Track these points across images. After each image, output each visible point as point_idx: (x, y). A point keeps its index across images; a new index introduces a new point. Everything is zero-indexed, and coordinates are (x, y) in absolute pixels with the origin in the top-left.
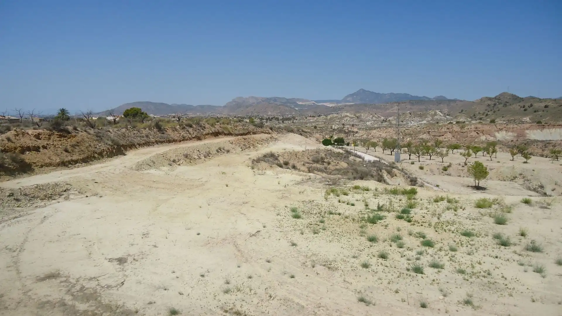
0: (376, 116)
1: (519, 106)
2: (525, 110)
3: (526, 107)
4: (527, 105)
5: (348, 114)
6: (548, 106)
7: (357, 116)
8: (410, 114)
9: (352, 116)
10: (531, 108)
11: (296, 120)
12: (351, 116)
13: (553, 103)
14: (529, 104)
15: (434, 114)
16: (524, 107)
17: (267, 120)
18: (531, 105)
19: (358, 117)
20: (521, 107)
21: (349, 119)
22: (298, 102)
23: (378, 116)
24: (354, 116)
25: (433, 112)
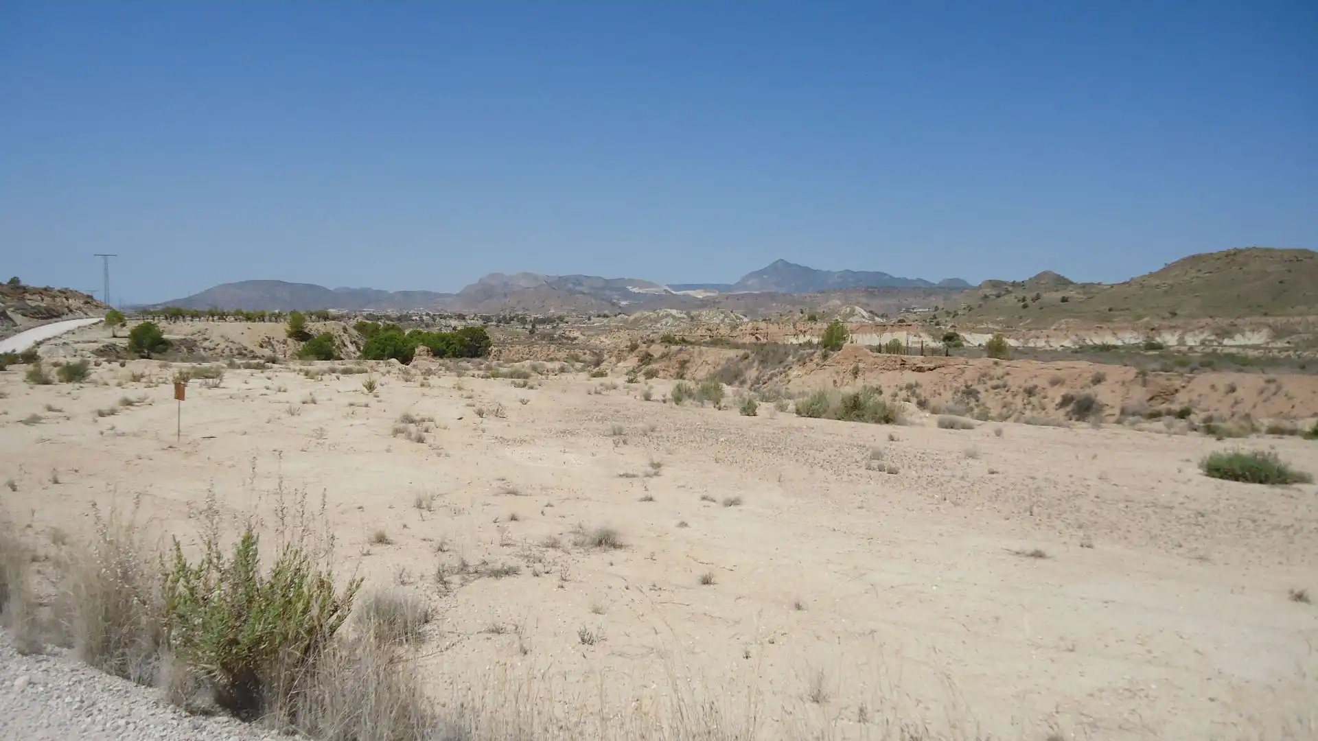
0: (732, 315)
1: (1016, 298)
2: (1025, 307)
3: (1028, 301)
4: (1030, 296)
5: (674, 312)
6: (1068, 298)
7: (692, 314)
8: (802, 313)
9: (683, 315)
10: (1037, 302)
11: (567, 323)
12: (679, 316)
13: (1078, 293)
14: (1034, 294)
15: (850, 312)
16: (1024, 300)
17: (499, 322)
18: (1038, 297)
19: (692, 318)
20: (1019, 301)
21: (670, 320)
22: (629, 287)
23: (736, 317)
24: (685, 316)
25: (848, 309)
